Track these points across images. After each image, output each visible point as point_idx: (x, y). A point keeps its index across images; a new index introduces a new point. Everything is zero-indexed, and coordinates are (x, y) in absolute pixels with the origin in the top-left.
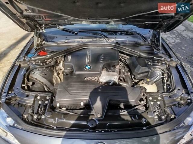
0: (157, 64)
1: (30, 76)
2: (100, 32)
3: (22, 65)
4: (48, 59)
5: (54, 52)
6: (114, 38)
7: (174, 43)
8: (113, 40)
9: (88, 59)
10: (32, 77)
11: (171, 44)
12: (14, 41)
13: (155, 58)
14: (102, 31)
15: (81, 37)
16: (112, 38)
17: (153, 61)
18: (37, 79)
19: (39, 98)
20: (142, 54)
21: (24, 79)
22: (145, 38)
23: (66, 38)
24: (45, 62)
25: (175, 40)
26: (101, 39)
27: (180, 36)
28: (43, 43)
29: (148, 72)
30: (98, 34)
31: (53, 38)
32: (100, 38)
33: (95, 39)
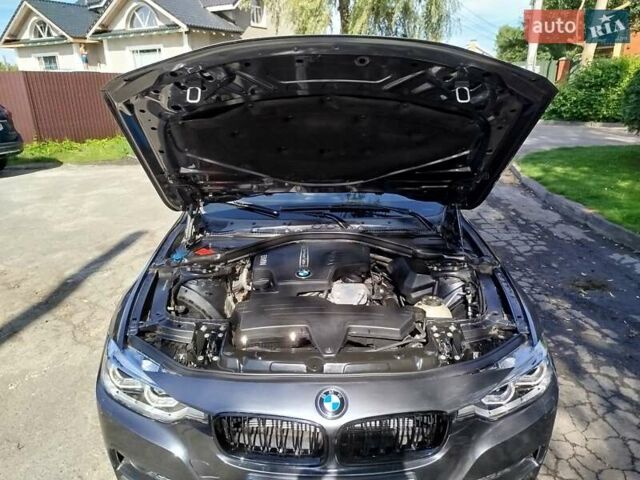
0: (451, 268)
1: (179, 295)
2: (328, 212)
3: (161, 275)
4: (218, 262)
5: (228, 249)
6: (358, 224)
7: (529, 254)
8: (357, 226)
9: (303, 259)
10: (184, 298)
11: (521, 255)
12: (97, 254)
13: (446, 256)
14: (333, 210)
15: (288, 222)
16: (354, 223)
17: (443, 263)
18: (192, 302)
19: (203, 328)
20: (418, 251)
21: (169, 299)
22: (430, 224)
23: (254, 224)
24: (211, 269)
25: (532, 246)
26: (331, 226)
27: (546, 237)
28: (198, 237)
29: (432, 285)
30: (325, 216)
31: (224, 225)
32: (329, 223)
33: (317, 226)
